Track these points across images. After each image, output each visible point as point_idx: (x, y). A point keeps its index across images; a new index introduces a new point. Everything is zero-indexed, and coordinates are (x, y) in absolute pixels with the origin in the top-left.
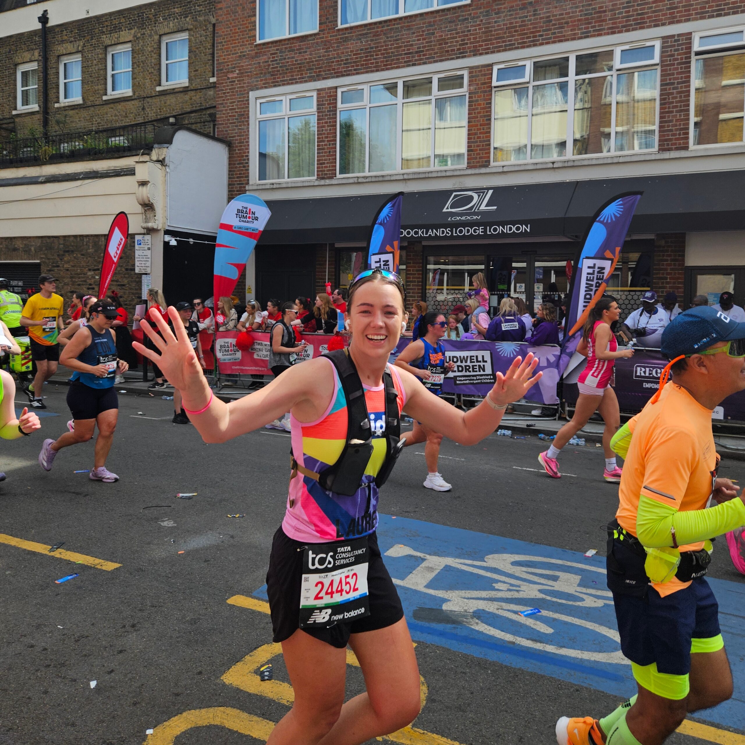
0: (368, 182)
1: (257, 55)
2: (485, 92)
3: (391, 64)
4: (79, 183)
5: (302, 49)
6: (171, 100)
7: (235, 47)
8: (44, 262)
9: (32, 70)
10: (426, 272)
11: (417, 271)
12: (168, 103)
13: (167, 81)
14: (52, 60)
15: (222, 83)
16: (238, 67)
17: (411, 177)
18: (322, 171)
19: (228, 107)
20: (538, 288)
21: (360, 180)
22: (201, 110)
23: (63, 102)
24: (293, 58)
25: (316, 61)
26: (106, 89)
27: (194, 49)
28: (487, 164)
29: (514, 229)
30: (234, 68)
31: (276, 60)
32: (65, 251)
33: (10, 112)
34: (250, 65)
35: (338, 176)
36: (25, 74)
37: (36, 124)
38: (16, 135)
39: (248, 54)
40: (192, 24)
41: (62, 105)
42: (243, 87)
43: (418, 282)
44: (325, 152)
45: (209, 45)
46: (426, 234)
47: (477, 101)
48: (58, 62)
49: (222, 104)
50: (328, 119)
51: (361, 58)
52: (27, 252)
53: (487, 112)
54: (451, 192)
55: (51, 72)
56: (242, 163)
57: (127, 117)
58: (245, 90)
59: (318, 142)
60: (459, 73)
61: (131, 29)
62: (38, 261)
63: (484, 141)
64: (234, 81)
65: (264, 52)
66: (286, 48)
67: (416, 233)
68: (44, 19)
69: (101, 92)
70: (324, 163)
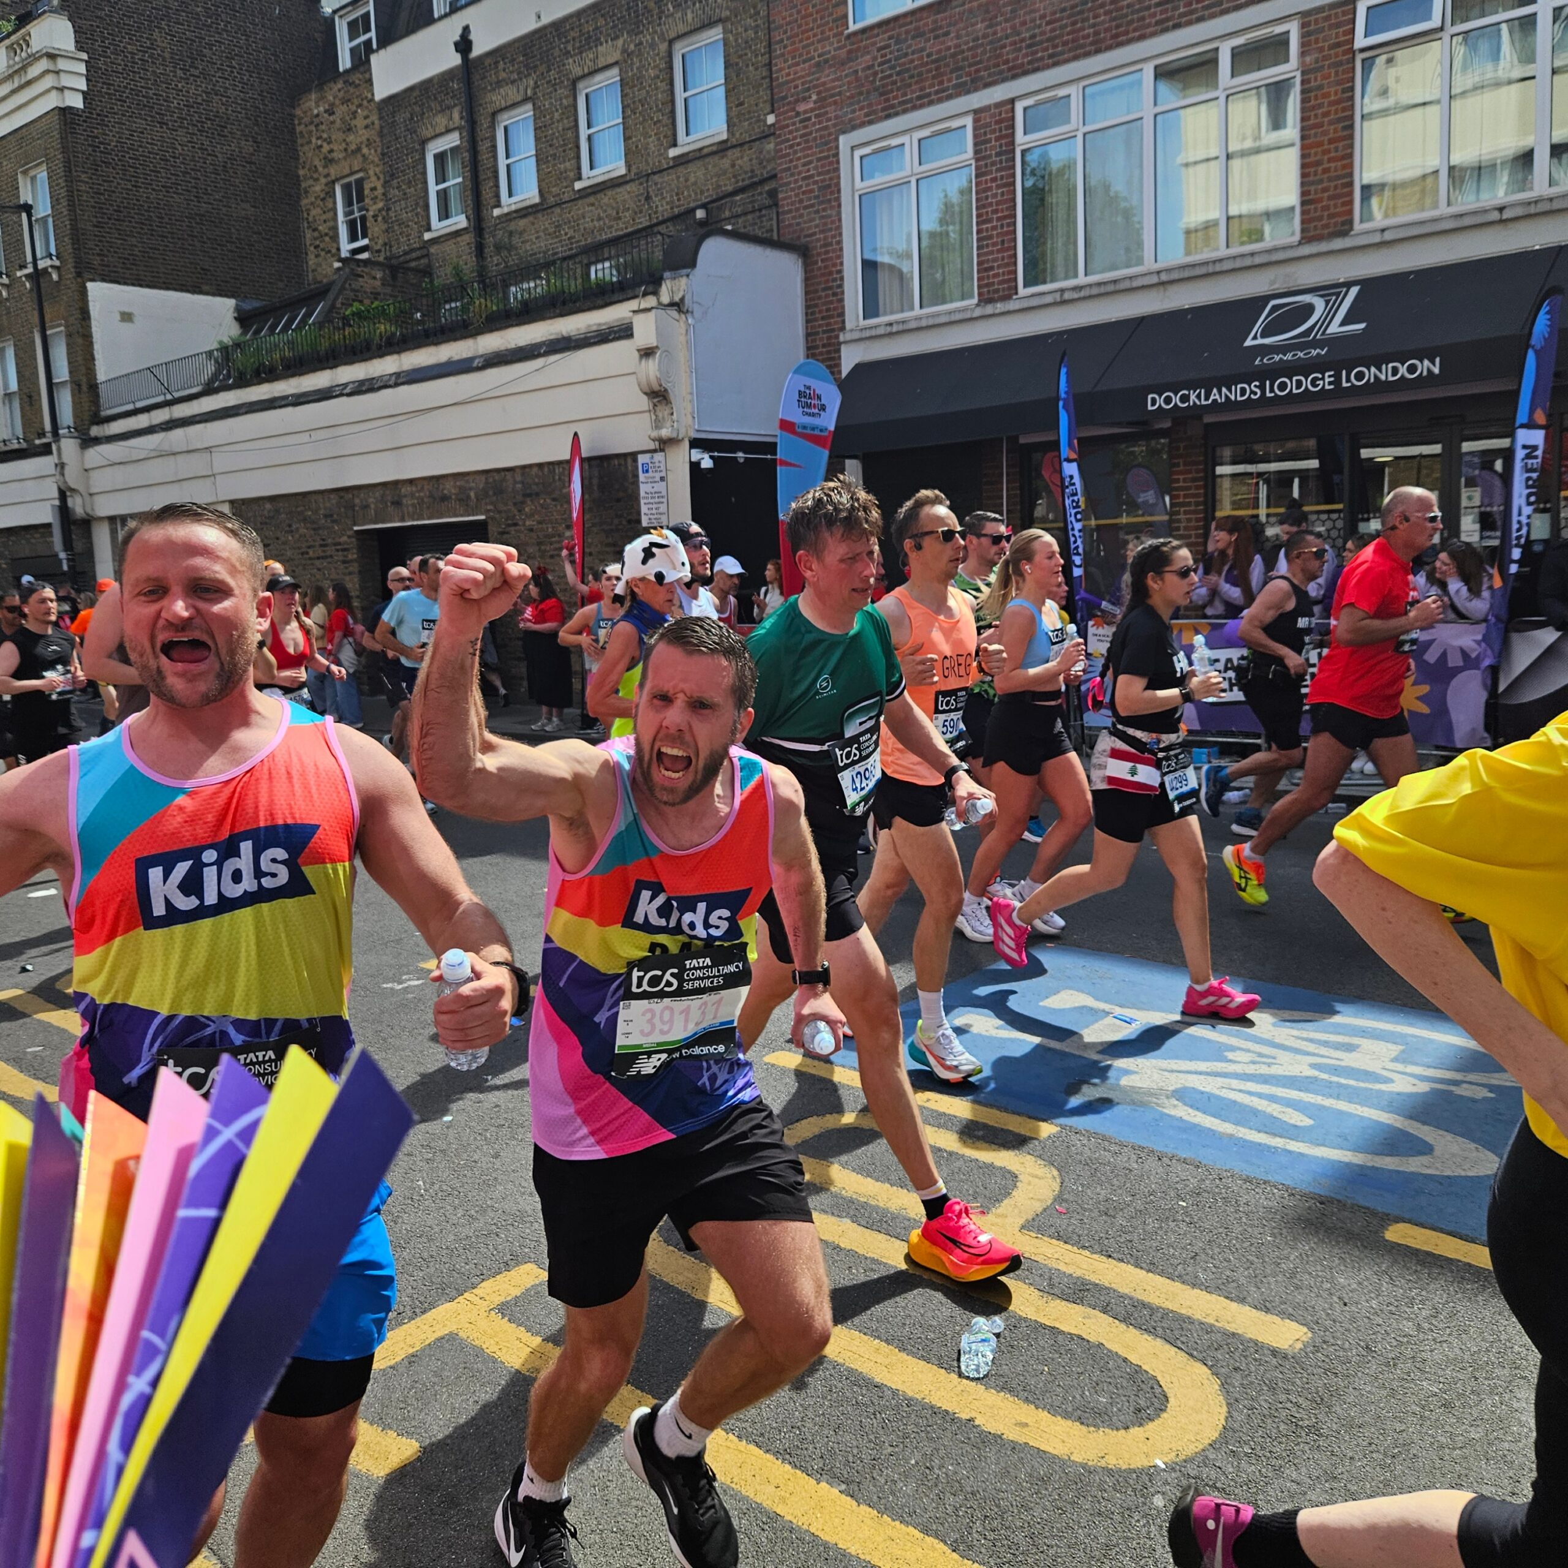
0: (1085, 298)
1: (851, 57)
2: (1341, 63)
3: (1127, 33)
4: (539, 362)
5: (941, 27)
6: (696, 173)
7: (808, 45)
8: (492, 518)
9: (452, 149)
10: (1211, 481)
11: (1194, 480)
12: (692, 179)
13: (687, 134)
14: (484, 122)
15: (787, 126)
16: (815, 87)
17: (1175, 276)
18: (987, 285)
19: (800, 173)
20: (1470, 498)
21: (1067, 296)
22: (753, 185)
23: (508, 203)
24: (923, 50)
25: (969, 49)
26: (579, 168)
27: (734, 59)
28: (1345, 228)
29: (1403, 370)
30: (808, 89)
31: (890, 61)
32: (526, 495)
33: (421, 236)
34: (837, 79)
35: (1022, 291)
36: (440, 158)
37: (463, 255)
38: (432, 282)
39: (834, 57)
40: (728, 8)
41: (506, 210)
42: (826, 128)
43: (1197, 504)
44: (994, 244)
45: (762, 47)
46: (1207, 399)
47: (1320, 87)
48: (493, 127)
49: (789, 169)
50: (998, 170)
51: (1062, 28)
52: (464, 502)
53: (1344, 109)
54: (1265, 299)
55: (483, 146)
56: (831, 288)
57: (619, 218)
58: (830, 134)
59: (978, 223)
60: (1279, 29)
61: (617, 37)
62: (483, 517)
63: (1338, 177)
64: (809, 119)
65: (866, 47)
66: (907, 32)
67: (1185, 399)
68: (464, 45)
69: (571, 175)
70: (992, 268)
